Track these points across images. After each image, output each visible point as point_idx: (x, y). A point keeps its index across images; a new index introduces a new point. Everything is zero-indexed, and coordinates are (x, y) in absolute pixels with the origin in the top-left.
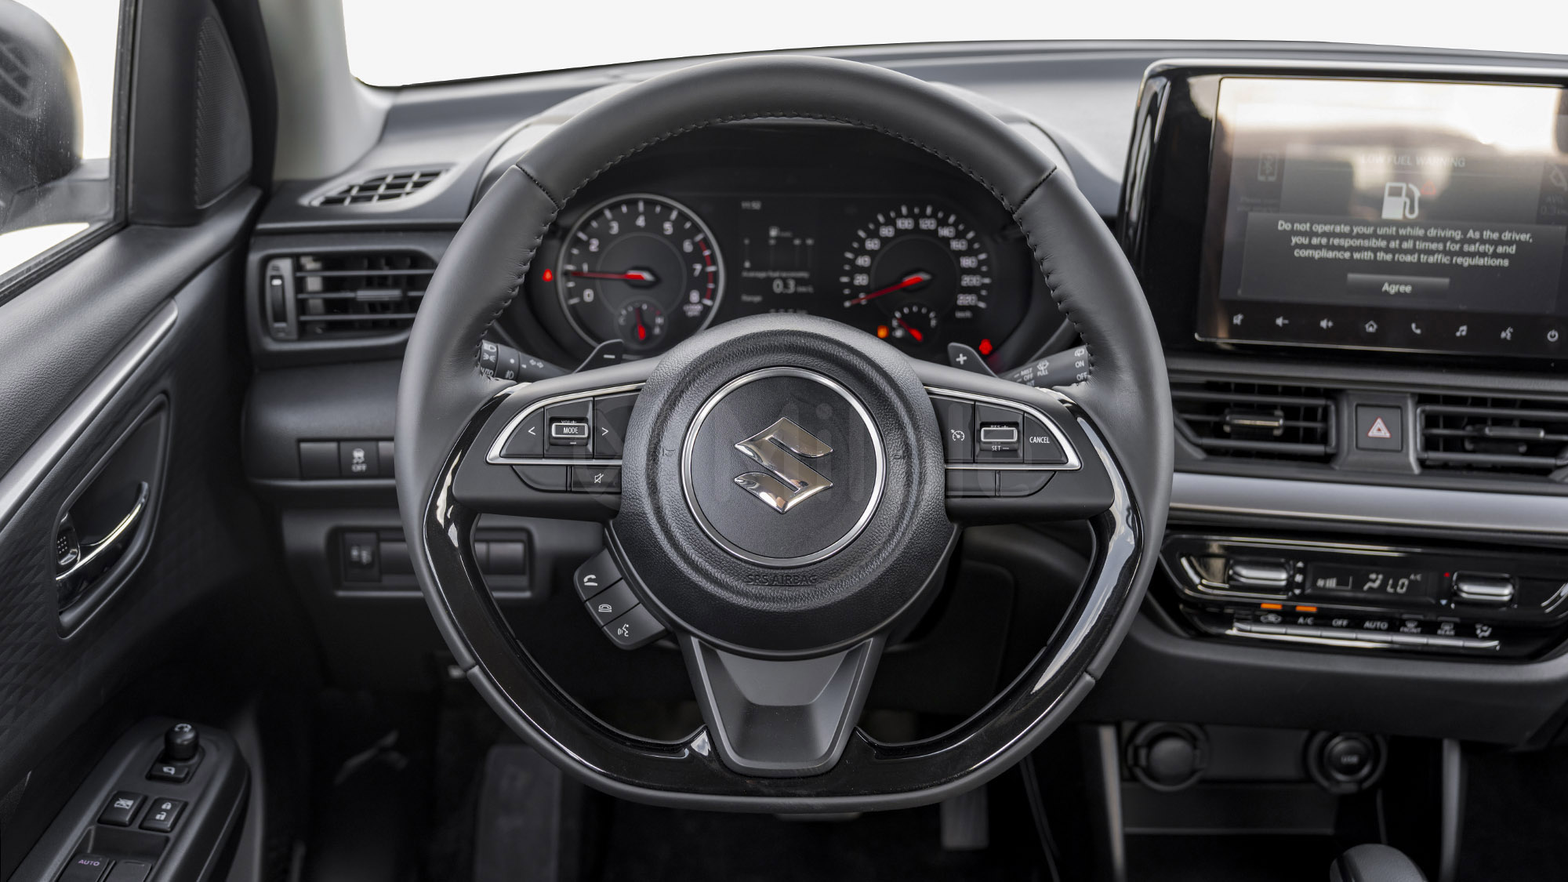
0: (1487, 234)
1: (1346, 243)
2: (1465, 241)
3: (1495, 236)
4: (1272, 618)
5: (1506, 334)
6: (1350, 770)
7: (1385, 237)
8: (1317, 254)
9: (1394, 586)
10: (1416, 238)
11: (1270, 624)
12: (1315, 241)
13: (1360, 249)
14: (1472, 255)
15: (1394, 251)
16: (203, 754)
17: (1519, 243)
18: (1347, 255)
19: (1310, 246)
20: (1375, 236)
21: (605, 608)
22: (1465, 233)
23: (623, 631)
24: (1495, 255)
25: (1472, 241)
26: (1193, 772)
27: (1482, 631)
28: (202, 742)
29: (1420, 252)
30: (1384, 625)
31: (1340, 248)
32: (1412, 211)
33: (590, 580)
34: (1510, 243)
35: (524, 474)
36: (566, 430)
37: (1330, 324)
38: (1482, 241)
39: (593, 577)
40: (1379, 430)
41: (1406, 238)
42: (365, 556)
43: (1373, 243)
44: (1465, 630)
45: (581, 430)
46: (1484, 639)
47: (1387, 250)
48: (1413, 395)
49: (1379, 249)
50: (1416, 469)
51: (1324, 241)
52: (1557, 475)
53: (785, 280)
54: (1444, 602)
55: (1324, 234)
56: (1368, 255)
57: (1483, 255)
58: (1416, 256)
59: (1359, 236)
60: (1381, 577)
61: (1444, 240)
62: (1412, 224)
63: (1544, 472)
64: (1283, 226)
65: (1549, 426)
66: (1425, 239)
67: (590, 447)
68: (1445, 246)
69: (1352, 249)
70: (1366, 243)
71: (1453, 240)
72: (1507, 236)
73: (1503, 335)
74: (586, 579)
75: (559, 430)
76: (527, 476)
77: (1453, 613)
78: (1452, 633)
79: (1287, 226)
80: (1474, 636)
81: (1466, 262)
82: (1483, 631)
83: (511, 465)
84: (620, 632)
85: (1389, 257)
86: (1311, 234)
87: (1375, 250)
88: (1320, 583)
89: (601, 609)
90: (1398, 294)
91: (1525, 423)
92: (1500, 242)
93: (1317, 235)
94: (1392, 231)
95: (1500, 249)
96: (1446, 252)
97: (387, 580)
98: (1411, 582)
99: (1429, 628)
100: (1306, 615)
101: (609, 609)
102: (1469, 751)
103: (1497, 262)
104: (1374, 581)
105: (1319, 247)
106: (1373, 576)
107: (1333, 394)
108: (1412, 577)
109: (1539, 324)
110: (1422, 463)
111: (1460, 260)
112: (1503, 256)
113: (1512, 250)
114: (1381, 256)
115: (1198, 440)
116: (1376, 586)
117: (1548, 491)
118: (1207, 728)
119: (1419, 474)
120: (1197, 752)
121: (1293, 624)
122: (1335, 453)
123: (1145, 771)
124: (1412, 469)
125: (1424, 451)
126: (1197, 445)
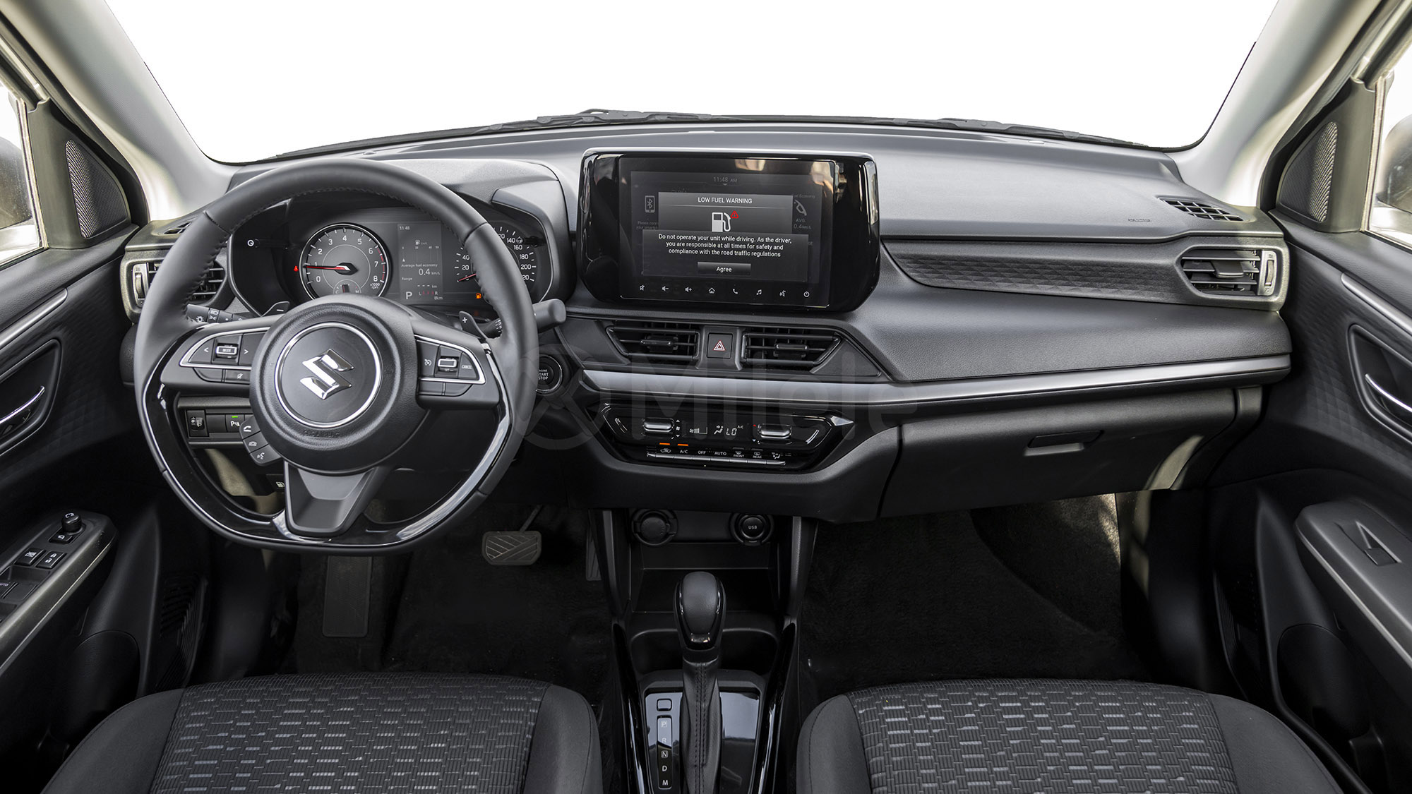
0: (768, 239)
1: (695, 245)
2: (756, 243)
3: (772, 240)
4: (666, 450)
5: (782, 294)
6: (752, 533)
7: (715, 242)
8: (680, 252)
9: (730, 432)
10: (731, 242)
11: (666, 453)
12: (679, 245)
13: (702, 249)
14: (761, 251)
15: (720, 249)
16: (85, 527)
17: (784, 244)
18: (696, 252)
19: (676, 247)
20: (709, 241)
21: (253, 444)
22: (756, 239)
23: (261, 456)
24: (773, 251)
25: (761, 244)
26: (667, 535)
28: (83, 521)
29: (734, 249)
30: (725, 454)
31: (692, 248)
32: (727, 228)
33: (247, 429)
34: (780, 244)
35: (200, 372)
36: (224, 350)
37: (690, 289)
38: (766, 244)
39: (250, 427)
40: (720, 347)
41: (725, 242)
42: (199, 422)
43: (710, 245)
44: (767, 456)
45: (233, 351)
46: (778, 460)
47: (717, 249)
48: (741, 327)
49: (713, 248)
50: (739, 367)
51: (683, 244)
52: (814, 371)
53: (425, 269)
54: (754, 440)
55: (683, 241)
56: (707, 252)
57: (767, 251)
58: (732, 252)
59: (701, 241)
60: (722, 427)
61: (746, 243)
62: (728, 234)
63: (807, 369)
64: (661, 237)
65: (809, 343)
66: (736, 242)
67: (237, 360)
68: (746, 246)
69: (698, 249)
70: (706, 245)
71: (751, 244)
72: (778, 240)
73: (781, 294)
74: (245, 428)
75: (221, 350)
76: (202, 374)
77: (759, 447)
78: (761, 457)
79: (664, 237)
80: (773, 459)
81: (758, 255)
82: (776, 456)
83: (193, 368)
84: (258, 456)
85: (718, 253)
86: (676, 241)
87: (711, 249)
88: (691, 431)
89: (250, 444)
90: (725, 272)
91: (793, 341)
92: (774, 244)
93: (679, 241)
94: (718, 238)
95: (775, 248)
96: (748, 250)
97: (212, 435)
98: (738, 429)
99: (749, 455)
100: (684, 448)
101: (255, 444)
102: (805, 520)
103: (773, 255)
104: (719, 429)
105: (681, 248)
106: (718, 427)
107: (698, 328)
108: (738, 427)
109: (799, 287)
110: (741, 363)
111: (755, 254)
112: (777, 251)
113: (781, 248)
114: (714, 252)
115: (626, 354)
116: (720, 432)
117: (807, 379)
118: (675, 511)
119: (740, 371)
120: (668, 524)
121: (678, 453)
122: (698, 360)
123: (641, 535)
124: (736, 368)
125: (744, 358)
126: (625, 357)
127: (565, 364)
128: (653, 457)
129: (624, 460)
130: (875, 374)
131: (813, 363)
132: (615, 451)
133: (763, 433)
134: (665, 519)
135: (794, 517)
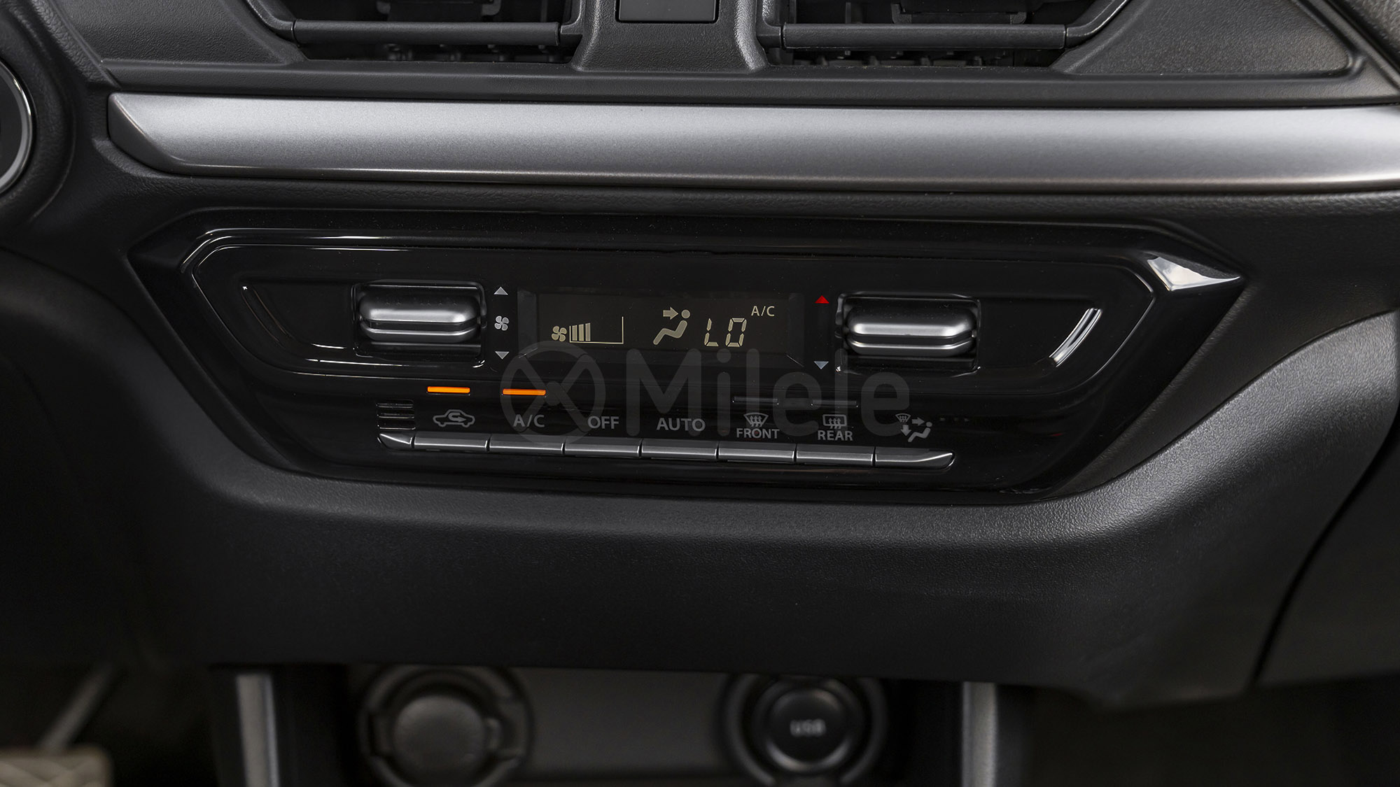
4: (455, 417)
6: (806, 749)
9: (718, 334)
11: (455, 431)
27: (914, 428)
46: (919, 446)
50: (750, 56)
52: (1072, 63)
54: (823, 363)
60: (686, 314)
63: (1042, 56)
80: (897, 441)
88: (558, 333)
98: (752, 321)
104: (673, 324)
106: (670, 313)
108: (755, 310)
110: (764, 44)
115: (285, 24)
116: (678, 333)
117: (1046, 95)
118: (519, 673)
119: (758, 73)
120: (493, 723)
121: (503, 428)
122: (580, 37)
123: (392, 761)
124: (743, 64)
125: (771, 23)
126: (283, 35)
127: (46, 87)
128: (403, 448)
129: (286, 462)
130: (1337, 66)
131: (1069, 32)
132: (255, 434)
133: (859, 329)
134: (483, 703)
135: (967, 686)
